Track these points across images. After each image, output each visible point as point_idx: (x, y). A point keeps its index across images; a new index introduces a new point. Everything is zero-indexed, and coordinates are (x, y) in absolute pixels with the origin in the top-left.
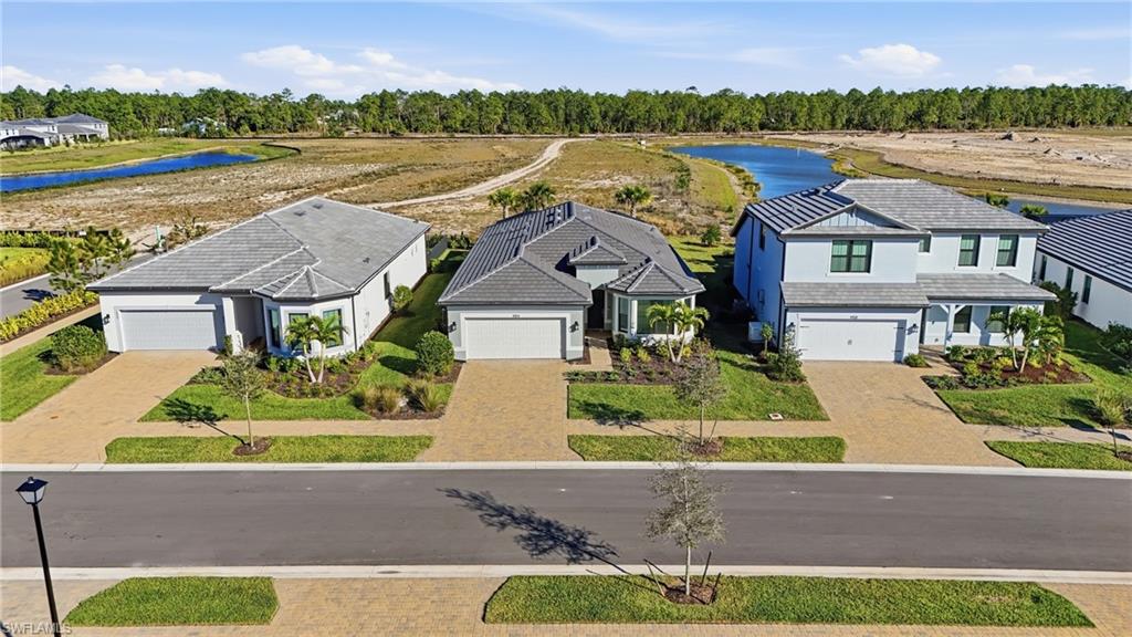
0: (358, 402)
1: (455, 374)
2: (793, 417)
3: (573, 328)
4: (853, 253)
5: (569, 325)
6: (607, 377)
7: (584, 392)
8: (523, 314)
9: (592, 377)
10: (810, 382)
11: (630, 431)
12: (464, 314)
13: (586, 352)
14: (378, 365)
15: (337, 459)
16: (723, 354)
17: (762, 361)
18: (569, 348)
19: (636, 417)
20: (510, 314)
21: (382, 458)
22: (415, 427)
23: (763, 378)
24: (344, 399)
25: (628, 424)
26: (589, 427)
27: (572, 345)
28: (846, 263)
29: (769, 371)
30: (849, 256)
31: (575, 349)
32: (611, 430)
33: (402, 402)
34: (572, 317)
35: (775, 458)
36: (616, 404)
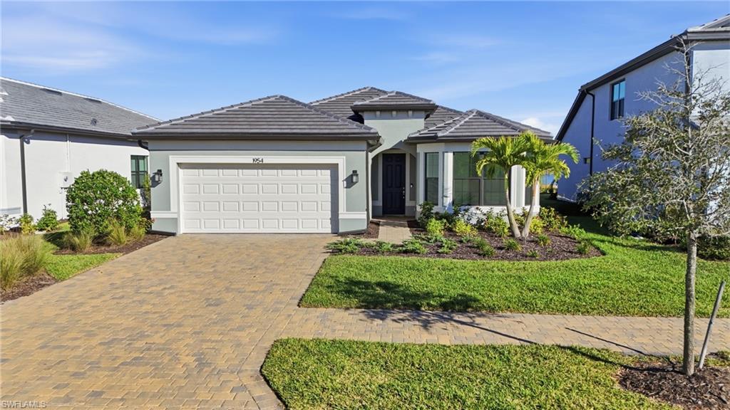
3: (350, 182)
5: (343, 175)
8: (269, 158)
12: (174, 158)
13: (372, 225)
18: (343, 214)
19: (462, 306)
20: (247, 158)
25: (442, 319)
27: (349, 208)
31: (356, 216)
32: (397, 331)
34: (348, 163)
36: (415, 282)
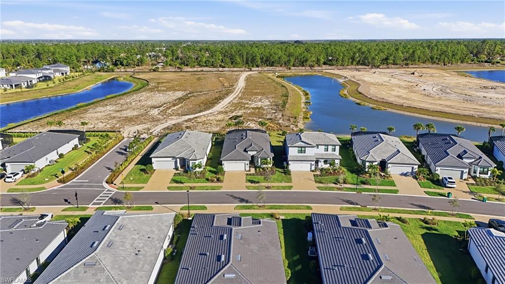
0: (207, 180)
1: (224, 173)
2: (286, 182)
3: (247, 164)
4: (302, 150)
6: (253, 174)
7: (249, 178)
8: (237, 162)
9: (250, 175)
10: (292, 176)
11: (257, 185)
13: (250, 169)
14: (208, 172)
15: (207, 190)
16: (277, 169)
17: (284, 171)
19: (258, 182)
20: (234, 162)
21: (214, 190)
22: (219, 184)
23: (283, 174)
24: (204, 179)
26: (250, 184)
27: (247, 168)
28: (301, 152)
29: (285, 173)
30: (301, 150)
32: (253, 185)
33: (216, 180)
34: (247, 162)
35: (280, 189)
36: (255, 180)
